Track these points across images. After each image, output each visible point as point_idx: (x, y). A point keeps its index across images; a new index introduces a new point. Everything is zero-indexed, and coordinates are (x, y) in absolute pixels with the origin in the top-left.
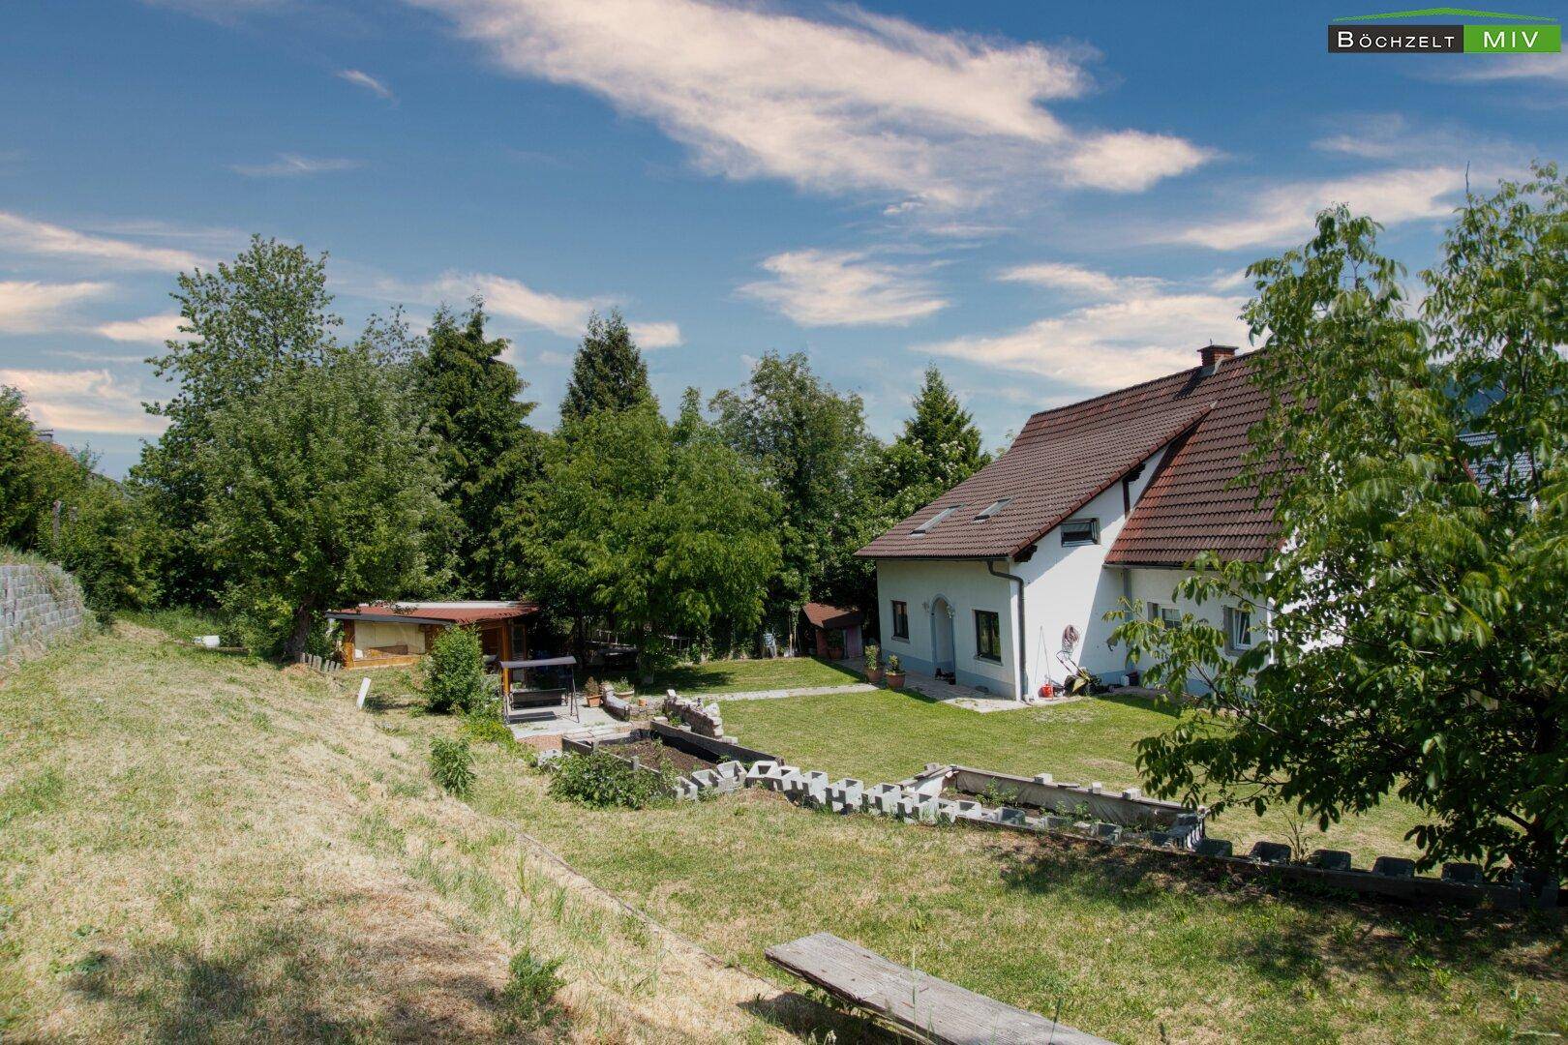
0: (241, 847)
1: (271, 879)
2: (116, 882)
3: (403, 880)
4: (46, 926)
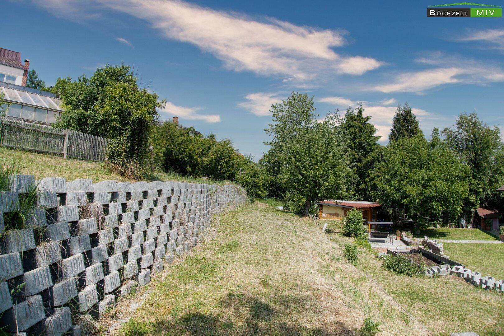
0: (286, 269)
1: (293, 280)
2: (249, 274)
3: (333, 287)
4: (229, 283)
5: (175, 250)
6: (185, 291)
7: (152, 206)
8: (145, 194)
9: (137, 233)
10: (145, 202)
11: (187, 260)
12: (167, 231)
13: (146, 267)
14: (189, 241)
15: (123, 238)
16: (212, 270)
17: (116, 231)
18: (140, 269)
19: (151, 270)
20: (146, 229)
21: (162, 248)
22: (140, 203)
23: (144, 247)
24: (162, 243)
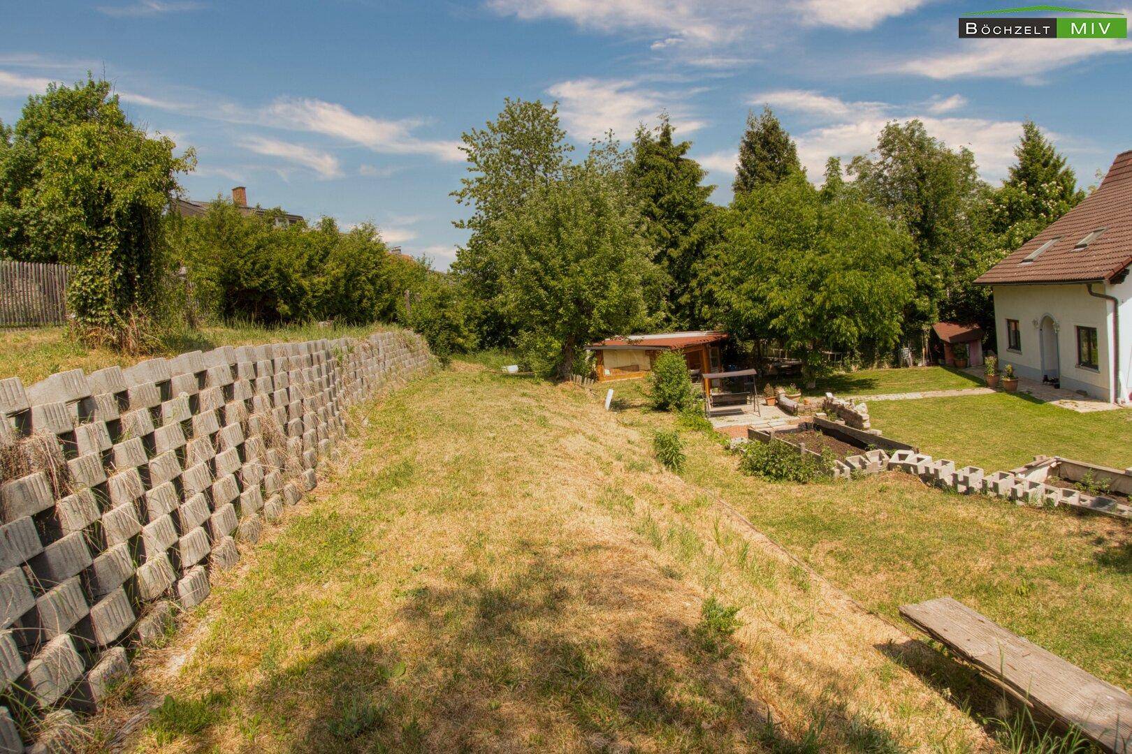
0: (523, 509)
1: (541, 533)
2: (440, 534)
3: (631, 536)
4: (394, 564)
5: (262, 508)
6: (291, 602)
7: (187, 414)
8: (166, 389)
9: (158, 487)
10: (167, 407)
11: (294, 526)
12: (235, 468)
13: (195, 562)
14: (294, 482)
15: (122, 505)
16: (353, 541)
17: (100, 494)
18: (179, 571)
19: (208, 569)
20: (179, 471)
21: (229, 510)
22: (155, 411)
23: (182, 516)
24: (225, 498)
